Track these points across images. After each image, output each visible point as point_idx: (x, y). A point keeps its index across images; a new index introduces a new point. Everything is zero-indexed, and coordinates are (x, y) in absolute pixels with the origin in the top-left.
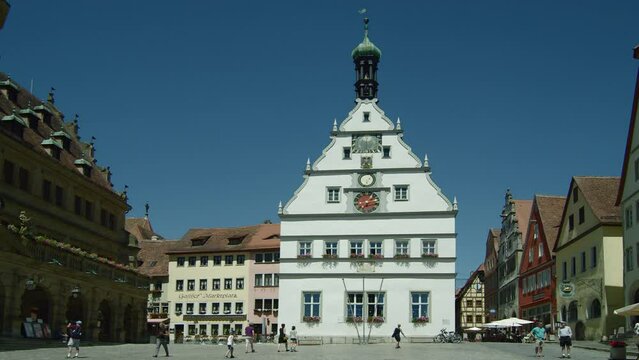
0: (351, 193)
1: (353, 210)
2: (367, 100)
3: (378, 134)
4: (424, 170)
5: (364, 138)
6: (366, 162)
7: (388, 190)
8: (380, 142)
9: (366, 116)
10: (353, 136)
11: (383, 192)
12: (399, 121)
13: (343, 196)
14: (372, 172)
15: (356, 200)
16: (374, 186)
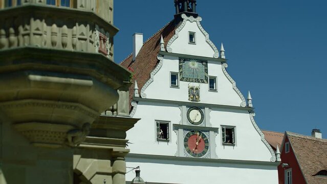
0: (181, 131)
1: (183, 154)
2: (191, 18)
3: (204, 61)
4: (248, 110)
5: (190, 64)
6: (194, 93)
7: (216, 130)
8: (206, 71)
9: (192, 36)
10: (180, 60)
11: (212, 133)
12: (222, 49)
13: (173, 134)
14: (200, 107)
15: (186, 140)
16: (202, 125)
